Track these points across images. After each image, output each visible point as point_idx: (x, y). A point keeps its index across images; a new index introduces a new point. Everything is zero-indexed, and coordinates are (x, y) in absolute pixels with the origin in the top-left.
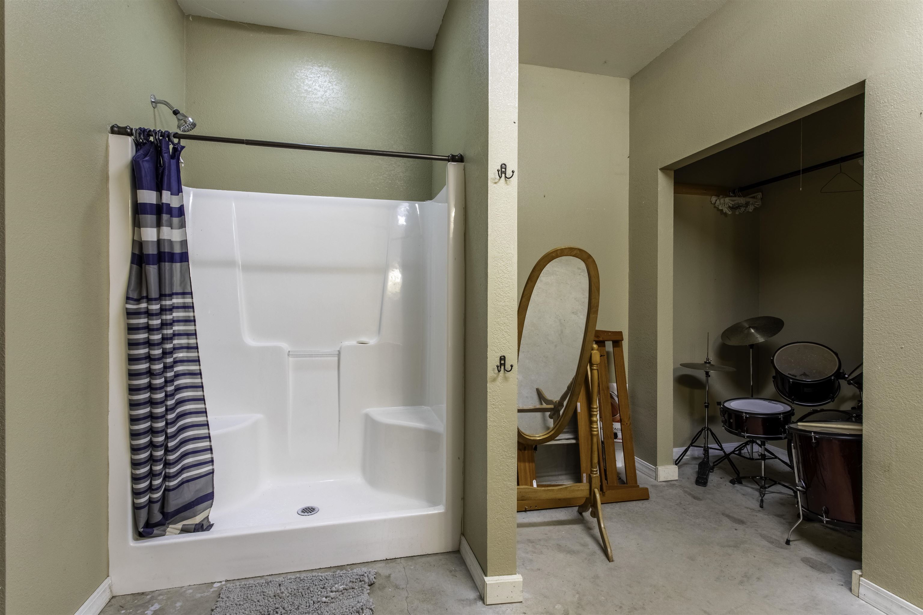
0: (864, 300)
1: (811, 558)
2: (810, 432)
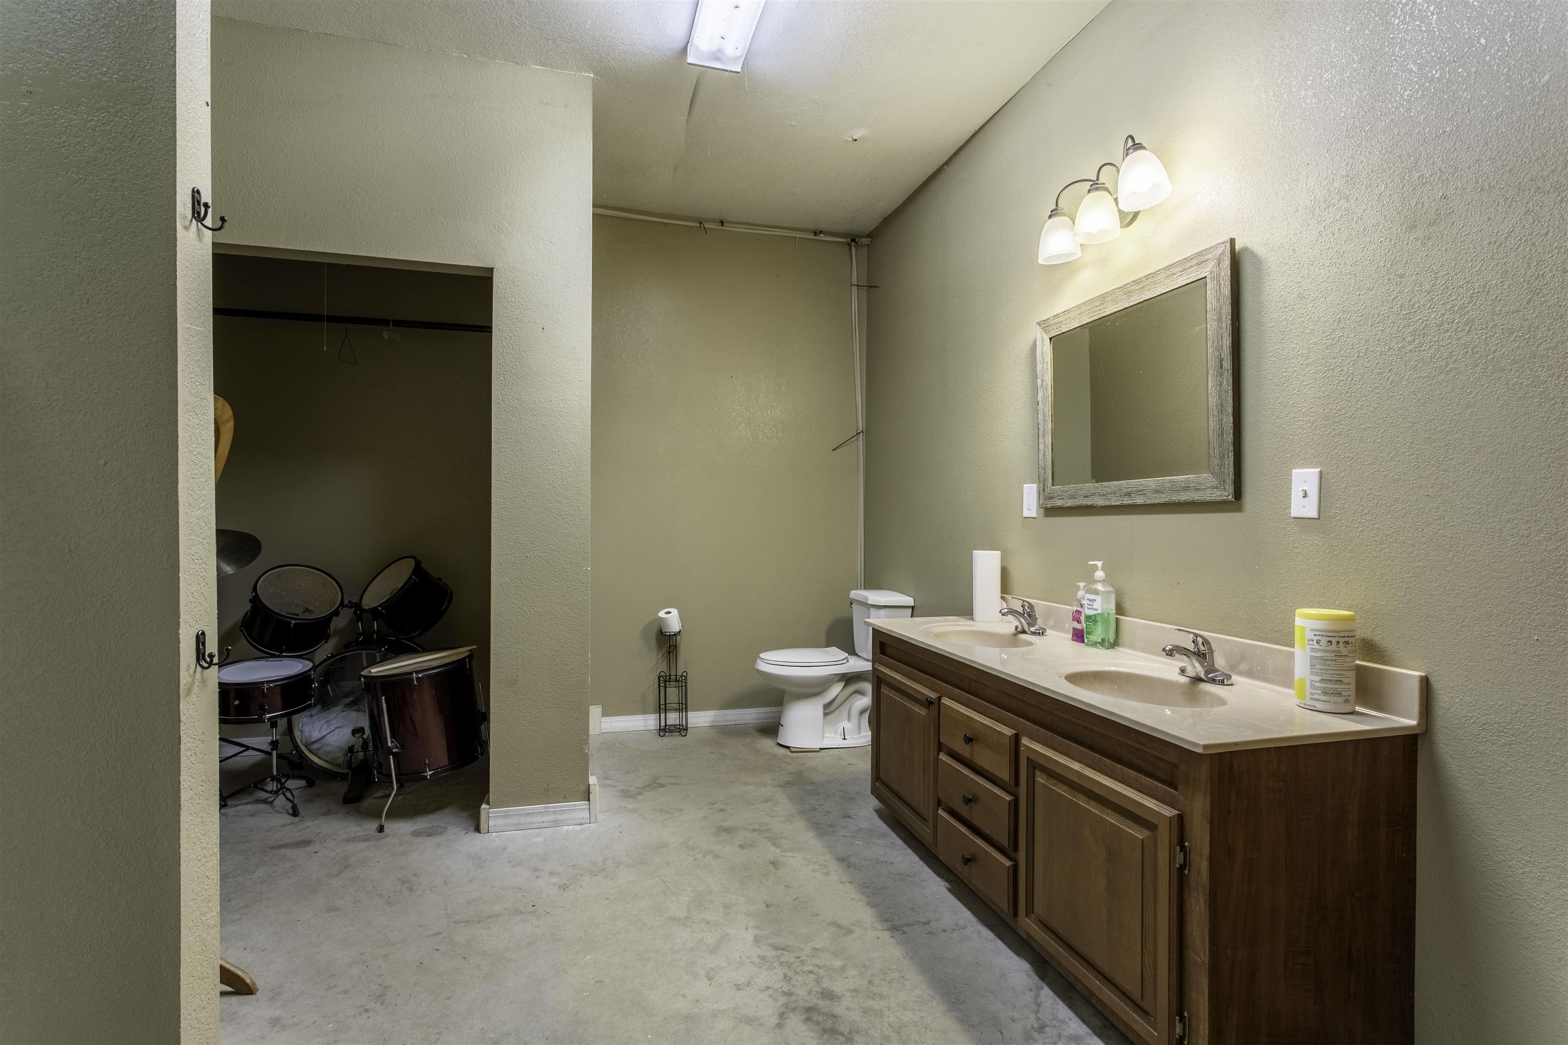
0: (492, 508)
1: (417, 829)
2: (411, 673)
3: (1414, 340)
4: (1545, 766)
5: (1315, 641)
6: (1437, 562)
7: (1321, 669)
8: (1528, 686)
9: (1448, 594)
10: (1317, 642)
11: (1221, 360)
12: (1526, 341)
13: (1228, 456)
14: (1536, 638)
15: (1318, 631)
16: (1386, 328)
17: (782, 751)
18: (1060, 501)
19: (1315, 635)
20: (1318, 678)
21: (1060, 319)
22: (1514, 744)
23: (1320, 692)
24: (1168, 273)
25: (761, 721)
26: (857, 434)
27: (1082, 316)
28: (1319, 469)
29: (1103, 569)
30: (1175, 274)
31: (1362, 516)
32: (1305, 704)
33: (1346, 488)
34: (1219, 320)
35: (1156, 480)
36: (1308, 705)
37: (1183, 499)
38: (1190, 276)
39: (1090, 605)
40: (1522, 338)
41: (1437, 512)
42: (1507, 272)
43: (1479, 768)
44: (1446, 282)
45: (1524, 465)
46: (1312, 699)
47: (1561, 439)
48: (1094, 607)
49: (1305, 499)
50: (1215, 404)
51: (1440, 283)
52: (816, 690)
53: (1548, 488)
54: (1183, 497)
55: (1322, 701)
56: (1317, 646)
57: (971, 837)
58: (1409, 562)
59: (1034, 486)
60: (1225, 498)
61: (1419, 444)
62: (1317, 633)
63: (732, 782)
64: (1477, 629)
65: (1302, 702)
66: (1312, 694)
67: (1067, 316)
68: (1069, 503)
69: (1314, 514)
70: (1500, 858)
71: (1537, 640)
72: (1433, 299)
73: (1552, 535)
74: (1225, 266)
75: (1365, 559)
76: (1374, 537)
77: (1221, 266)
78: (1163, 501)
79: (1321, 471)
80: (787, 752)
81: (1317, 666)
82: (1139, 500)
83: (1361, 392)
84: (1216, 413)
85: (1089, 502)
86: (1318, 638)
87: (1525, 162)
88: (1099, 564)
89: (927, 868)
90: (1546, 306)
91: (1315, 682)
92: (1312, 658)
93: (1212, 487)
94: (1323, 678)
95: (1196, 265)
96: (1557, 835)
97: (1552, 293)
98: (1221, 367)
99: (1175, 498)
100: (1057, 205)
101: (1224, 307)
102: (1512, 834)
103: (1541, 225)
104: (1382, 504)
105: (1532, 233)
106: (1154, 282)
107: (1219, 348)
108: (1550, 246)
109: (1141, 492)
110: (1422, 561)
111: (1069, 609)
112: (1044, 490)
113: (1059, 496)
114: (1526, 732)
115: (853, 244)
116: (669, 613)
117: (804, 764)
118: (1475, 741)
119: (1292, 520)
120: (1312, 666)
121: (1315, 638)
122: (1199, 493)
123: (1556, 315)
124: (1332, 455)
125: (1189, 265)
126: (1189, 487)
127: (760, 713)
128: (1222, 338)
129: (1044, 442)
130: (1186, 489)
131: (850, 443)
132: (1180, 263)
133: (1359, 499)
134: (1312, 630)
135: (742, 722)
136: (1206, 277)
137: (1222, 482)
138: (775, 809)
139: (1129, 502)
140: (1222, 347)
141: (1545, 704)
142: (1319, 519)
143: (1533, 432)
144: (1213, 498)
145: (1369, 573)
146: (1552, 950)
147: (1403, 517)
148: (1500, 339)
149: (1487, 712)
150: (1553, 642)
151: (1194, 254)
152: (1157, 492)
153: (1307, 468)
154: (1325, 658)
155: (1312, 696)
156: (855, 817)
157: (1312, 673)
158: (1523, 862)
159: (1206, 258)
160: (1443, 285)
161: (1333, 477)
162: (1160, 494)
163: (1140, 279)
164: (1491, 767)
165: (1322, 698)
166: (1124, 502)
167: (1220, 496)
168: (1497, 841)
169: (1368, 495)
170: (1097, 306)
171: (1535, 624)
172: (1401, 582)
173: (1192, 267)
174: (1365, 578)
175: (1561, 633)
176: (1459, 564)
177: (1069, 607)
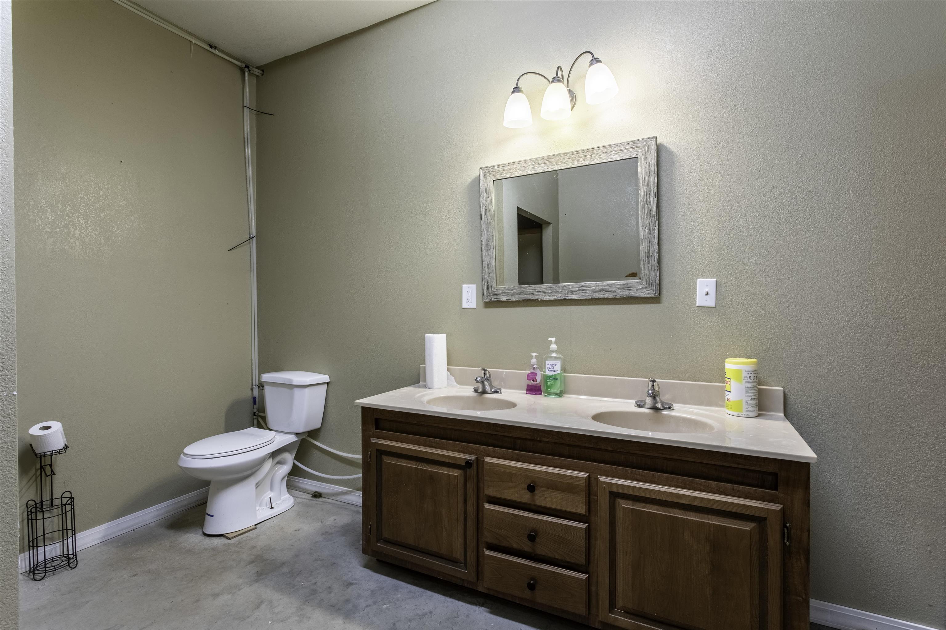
3: (774, 212)
4: (846, 425)
5: (748, 378)
6: (788, 329)
7: (751, 393)
8: (837, 388)
9: (794, 345)
10: (749, 378)
11: (650, 211)
12: (835, 218)
13: (655, 269)
14: (841, 364)
15: (750, 371)
16: (757, 204)
17: (216, 541)
18: (505, 297)
19: (748, 374)
20: (750, 399)
21: (505, 168)
22: (830, 417)
23: (751, 406)
24: (606, 150)
25: (163, 516)
26: (250, 239)
27: (527, 168)
28: (716, 279)
29: (556, 343)
30: (612, 152)
31: (743, 305)
32: (742, 415)
33: (733, 290)
34: (648, 185)
35: (596, 283)
36: (744, 415)
37: (619, 295)
38: (624, 155)
39: (550, 368)
40: (833, 217)
41: (788, 303)
42: (825, 183)
43: (811, 432)
44: (792, 183)
45: (835, 280)
46: (746, 411)
47: (853, 268)
48: (555, 369)
49: (707, 296)
50: (644, 237)
51: (789, 183)
52: (248, 472)
53: (846, 291)
54: (619, 294)
55: (752, 411)
56: (749, 380)
57: (537, 566)
58: (772, 330)
59: (474, 286)
60: (652, 295)
61: (777, 267)
62: (749, 373)
63: (197, 601)
64: (810, 362)
65: (740, 413)
66: (747, 408)
67: (512, 167)
68: (515, 298)
69: (713, 304)
70: (823, 475)
71: (841, 365)
72: (785, 191)
73: (848, 314)
74: (652, 153)
75: (745, 329)
76: (751, 317)
77: (649, 152)
78: (602, 296)
79: (717, 280)
80: (223, 541)
81: (749, 392)
82: (581, 297)
83: (742, 237)
84: (646, 243)
85: (534, 297)
86: (750, 375)
87: (834, 130)
88: (553, 339)
89: (457, 601)
90: (845, 202)
91: (748, 401)
92: (747, 387)
93: (642, 288)
94: (753, 398)
95: (629, 148)
96: (852, 458)
97: (848, 196)
98: (650, 214)
99: (612, 295)
100: (517, 84)
101: (652, 178)
102: (829, 462)
103: (842, 162)
104: (755, 299)
105: (838, 166)
106: (594, 155)
107: (648, 203)
108: (847, 173)
109: (584, 291)
110: (780, 329)
111: (525, 373)
112: (488, 289)
113: (504, 293)
114: (836, 410)
115: (247, 70)
116: (48, 428)
117: (254, 547)
118: (809, 419)
119: (697, 308)
120: (747, 392)
121: (748, 376)
122: (632, 292)
123: (850, 207)
124: (723, 271)
125: (624, 147)
126: (624, 288)
127: (161, 509)
128: (650, 196)
129: (488, 255)
130: (621, 289)
131: (240, 247)
132: (617, 145)
133: (741, 296)
134: (746, 371)
135: (141, 524)
136: (637, 157)
137: (650, 285)
138: (276, 610)
139: (572, 297)
140: (650, 203)
141: (845, 396)
142: (715, 307)
143: (839, 264)
144: (643, 295)
145: (748, 336)
146: (849, 513)
147: (768, 306)
148: (822, 216)
149: (816, 404)
150: (849, 365)
151: (628, 142)
152: (596, 291)
153: (707, 278)
154: (753, 386)
155: (747, 409)
156: (355, 582)
157: (747, 396)
158: (835, 474)
159: (638, 145)
160: (790, 185)
161: (724, 284)
162: (600, 292)
163: (582, 150)
164: (818, 430)
165: (752, 409)
166: (567, 297)
167: (648, 294)
168: (821, 467)
169: (746, 294)
170: (542, 164)
171: (840, 358)
172: (766, 341)
173: (626, 149)
174: (745, 340)
175: (853, 361)
176: (800, 330)
177: (524, 372)
